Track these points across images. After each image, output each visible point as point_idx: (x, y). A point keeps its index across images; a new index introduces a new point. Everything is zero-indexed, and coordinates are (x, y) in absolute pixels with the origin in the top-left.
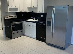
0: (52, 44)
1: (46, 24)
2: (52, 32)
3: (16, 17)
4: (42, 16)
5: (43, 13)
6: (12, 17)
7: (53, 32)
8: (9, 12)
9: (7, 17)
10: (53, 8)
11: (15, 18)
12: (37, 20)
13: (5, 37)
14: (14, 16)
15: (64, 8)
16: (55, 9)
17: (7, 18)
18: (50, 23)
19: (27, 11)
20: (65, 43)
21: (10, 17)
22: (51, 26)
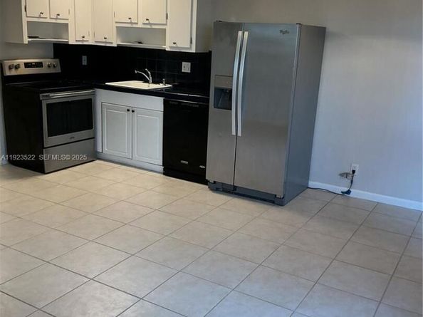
0: (235, 187)
1: (208, 101)
2: (234, 133)
3: (58, 70)
4: (186, 67)
5: (193, 50)
6: (39, 65)
7: (239, 134)
8: (26, 40)
9: (17, 67)
10: (240, 33)
11: (52, 71)
12: (161, 86)
13: (2, 165)
14: (49, 65)
15: (281, 31)
16: (246, 33)
17: (14, 72)
18: (225, 96)
19: (115, 41)
20: (285, 183)
21: (27, 65)
22: (231, 109)
